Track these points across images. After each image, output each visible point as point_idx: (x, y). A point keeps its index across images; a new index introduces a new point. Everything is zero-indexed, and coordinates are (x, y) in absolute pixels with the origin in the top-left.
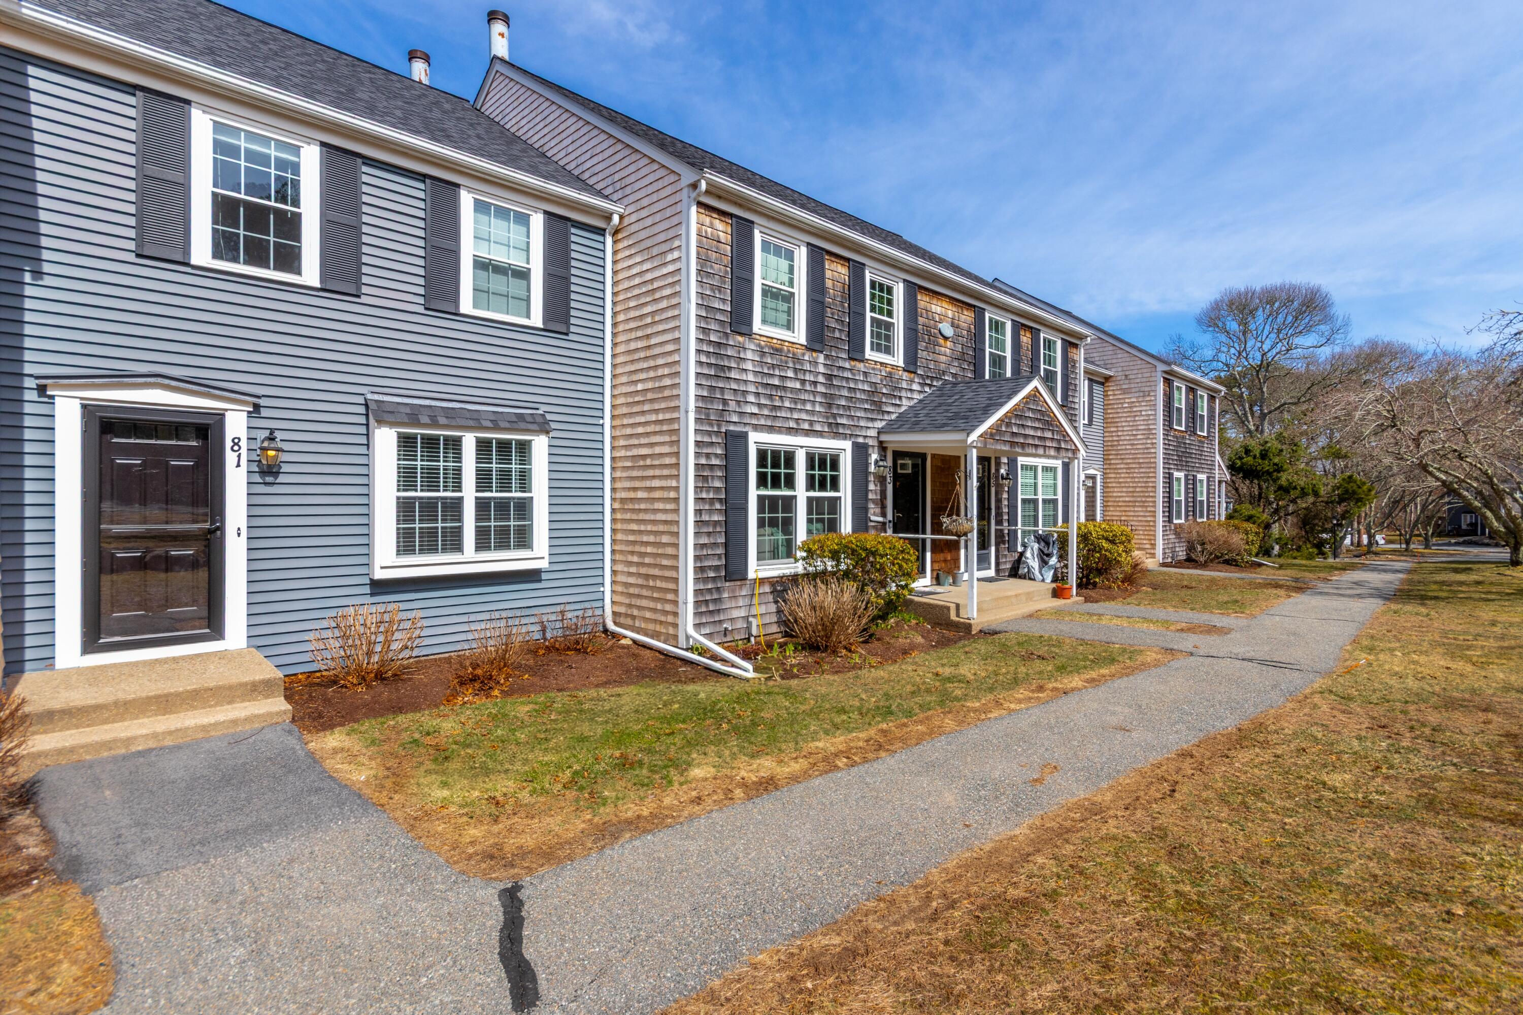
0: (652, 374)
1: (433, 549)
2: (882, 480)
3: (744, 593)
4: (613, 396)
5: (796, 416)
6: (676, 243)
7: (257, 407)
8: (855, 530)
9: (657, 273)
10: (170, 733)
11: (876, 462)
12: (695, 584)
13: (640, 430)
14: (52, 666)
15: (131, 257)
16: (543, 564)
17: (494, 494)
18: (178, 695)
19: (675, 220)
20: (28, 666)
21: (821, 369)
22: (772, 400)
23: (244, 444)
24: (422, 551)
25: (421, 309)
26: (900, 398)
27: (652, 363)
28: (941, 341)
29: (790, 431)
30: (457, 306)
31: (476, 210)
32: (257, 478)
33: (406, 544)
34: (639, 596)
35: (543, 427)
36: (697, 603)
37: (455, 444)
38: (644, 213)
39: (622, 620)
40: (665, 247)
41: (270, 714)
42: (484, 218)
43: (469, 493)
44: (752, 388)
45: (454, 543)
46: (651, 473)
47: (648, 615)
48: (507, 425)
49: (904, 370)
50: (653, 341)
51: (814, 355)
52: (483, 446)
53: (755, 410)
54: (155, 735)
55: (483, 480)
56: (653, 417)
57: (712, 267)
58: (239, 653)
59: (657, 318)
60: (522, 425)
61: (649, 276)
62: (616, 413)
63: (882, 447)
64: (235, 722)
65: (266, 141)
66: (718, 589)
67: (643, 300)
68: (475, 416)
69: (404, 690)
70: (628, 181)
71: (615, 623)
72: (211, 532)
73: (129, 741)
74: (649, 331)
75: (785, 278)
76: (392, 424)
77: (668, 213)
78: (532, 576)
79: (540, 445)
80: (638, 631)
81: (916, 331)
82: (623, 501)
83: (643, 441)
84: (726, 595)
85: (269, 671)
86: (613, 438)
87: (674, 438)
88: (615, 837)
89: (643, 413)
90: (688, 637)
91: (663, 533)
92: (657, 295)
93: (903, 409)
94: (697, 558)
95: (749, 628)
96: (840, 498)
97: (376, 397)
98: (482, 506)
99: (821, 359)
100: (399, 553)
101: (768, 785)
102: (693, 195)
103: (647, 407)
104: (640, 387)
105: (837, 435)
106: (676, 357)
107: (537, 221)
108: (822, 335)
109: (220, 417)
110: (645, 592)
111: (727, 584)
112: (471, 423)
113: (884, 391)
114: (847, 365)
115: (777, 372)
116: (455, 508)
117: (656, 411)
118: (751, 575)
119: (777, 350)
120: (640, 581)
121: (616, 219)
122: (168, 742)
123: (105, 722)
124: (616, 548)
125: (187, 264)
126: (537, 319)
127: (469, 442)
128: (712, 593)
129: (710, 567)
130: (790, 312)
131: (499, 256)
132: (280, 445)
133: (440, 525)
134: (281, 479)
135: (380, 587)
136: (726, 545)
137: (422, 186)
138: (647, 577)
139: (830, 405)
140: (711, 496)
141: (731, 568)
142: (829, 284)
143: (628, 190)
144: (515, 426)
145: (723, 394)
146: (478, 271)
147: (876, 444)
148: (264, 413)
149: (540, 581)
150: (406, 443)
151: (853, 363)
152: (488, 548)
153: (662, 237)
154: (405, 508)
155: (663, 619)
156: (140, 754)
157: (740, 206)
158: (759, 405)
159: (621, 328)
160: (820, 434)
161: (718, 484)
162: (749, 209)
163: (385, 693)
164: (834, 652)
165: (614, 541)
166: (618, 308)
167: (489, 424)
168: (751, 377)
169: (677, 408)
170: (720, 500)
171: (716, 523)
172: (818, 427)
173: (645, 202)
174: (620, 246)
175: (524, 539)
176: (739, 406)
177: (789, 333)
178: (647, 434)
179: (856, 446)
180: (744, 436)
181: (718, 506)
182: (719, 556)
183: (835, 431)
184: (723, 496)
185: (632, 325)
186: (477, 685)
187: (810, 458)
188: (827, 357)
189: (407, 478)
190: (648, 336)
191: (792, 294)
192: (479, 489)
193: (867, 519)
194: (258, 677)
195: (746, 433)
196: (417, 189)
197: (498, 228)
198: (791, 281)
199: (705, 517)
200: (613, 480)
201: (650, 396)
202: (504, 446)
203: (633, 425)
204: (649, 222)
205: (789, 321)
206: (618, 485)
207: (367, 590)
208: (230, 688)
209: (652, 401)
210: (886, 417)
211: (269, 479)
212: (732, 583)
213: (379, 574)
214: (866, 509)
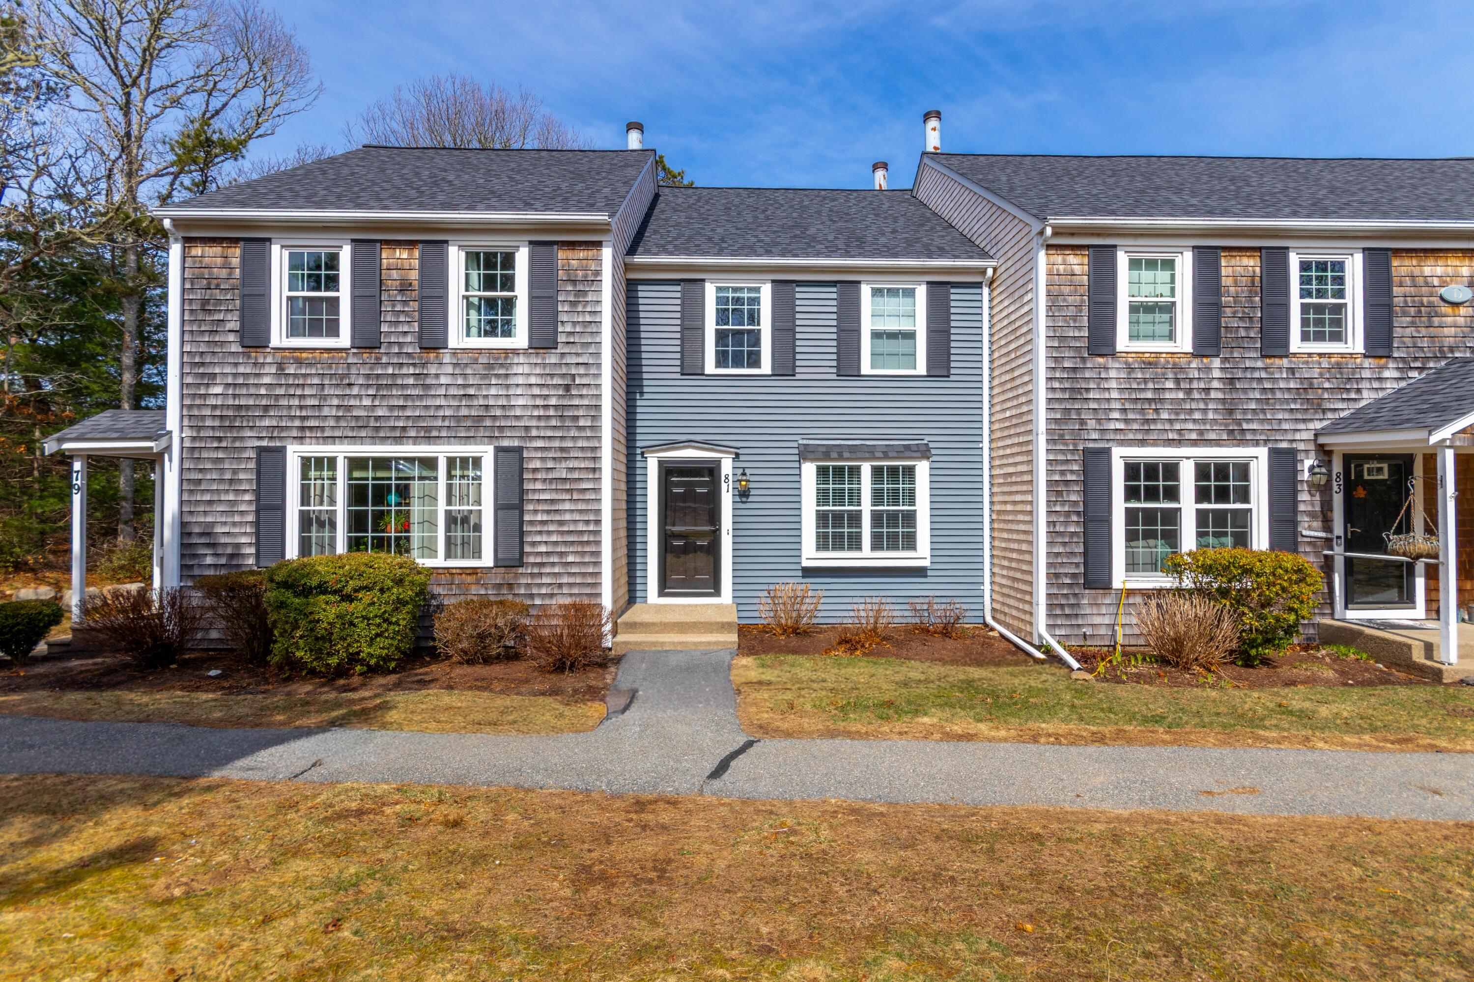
0: (1015, 403)
1: (895, 548)
2: (1325, 490)
3: (1108, 601)
4: (991, 423)
5: (1178, 426)
6: (1030, 286)
7: (737, 455)
8: (1274, 544)
9: (1018, 314)
10: (680, 643)
11: (1312, 468)
12: (1047, 588)
13: (1008, 451)
14: (646, 602)
15: (678, 376)
16: (926, 563)
17: (886, 508)
18: (687, 623)
19: (1028, 267)
20: (638, 600)
21: (1217, 374)
22: (1144, 414)
23: (730, 478)
24: (888, 549)
25: (834, 377)
26: (1359, 391)
27: (1015, 393)
28: (1448, 310)
29: (1169, 443)
30: (859, 369)
31: (873, 296)
32: (738, 499)
33: (822, 543)
34: (1009, 596)
35: (924, 453)
36: (1050, 606)
37: (855, 472)
38: (1010, 263)
39: (998, 616)
40: (1022, 291)
41: (726, 642)
42: (879, 299)
43: (866, 507)
44: (1117, 405)
45: (855, 543)
46: (1015, 488)
47: (1014, 613)
48: (895, 454)
49: (1365, 356)
50: (1016, 373)
51: (1205, 360)
52: (877, 472)
53: (1121, 426)
54: (673, 643)
55: (877, 497)
56: (1016, 440)
57: (1065, 300)
58: (727, 606)
59: (1018, 354)
60: (907, 454)
61: (1013, 317)
62: (993, 437)
63: (1324, 453)
64: (709, 643)
65: (741, 289)
66: (1075, 595)
67: (1009, 339)
68: (872, 449)
69: (806, 641)
70: (999, 237)
71: (994, 618)
72: (714, 532)
73: (663, 644)
74: (1013, 365)
75: (1166, 290)
76: (812, 460)
77: (1025, 260)
78: (920, 572)
79: (922, 469)
80: (1007, 626)
81: (1389, 306)
82: (999, 512)
83: (1011, 461)
84: (1085, 601)
85: (733, 617)
86: (992, 458)
87: (1030, 458)
88: (837, 736)
89: (1010, 436)
90: (1040, 637)
91: (1023, 541)
92: (1018, 334)
93: (1363, 403)
94: (1049, 565)
95: (1114, 635)
96: (1250, 510)
97: (805, 442)
98: (877, 518)
99: (1216, 363)
100: (818, 549)
101: (969, 737)
102: (1040, 242)
103: (1012, 432)
104: (1008, 414)
105: (1242, 442)
106: (1030, 387)
107: (921, 292)
108: (1219, 337)
109: (718, 463)
110: (1012, 593)
111: (1087, 591)
112: (867, 455)
113: (1327, 385)
114: (1259, 364)
115: (1150, 385)
116: (855, 519)
117: (1018, 434)
118: (1117, 583)
119: (1150, 363)
120: (1009, 583)
121: (990, 272)
122: (679, 648)
123: (656, 632)
124: (995, 553)
125: (703, 374)
126: (921, 368)
127: (866, 469)
128: (1068, 599)
129: (1066, 575)
130: (1172, 322)
131: (892, 326)
132: (748, 478)
133: (885, 530)
134: (751, 499)
135: (809, 572)
136: (1085, 554)
137: (835, 290)
138: (1014, 579)
139: (1231, 411)
140: (1066, 509)
141: (1090, 577)
142: (1225, 281)
143: (1000, 245)
144: (901, 455)
145: (1079, 414)
146: (875, 340)
147: (1312, 447)
148: (742, 458)
149: (926, 576)
150: (822, 472)
151: (1268, 361)
152: (882, 549)
153: (1021, 282)
154: (822, 518)
155: (1023, 617)
156: (666, 651)
157: (1099, 235)
158: (1126, 421)
159: (996, 364)
160: (1217, 443)
161: (1074, 498)
162: (1110, 235)
163: (794, 641)
164: (1187, 668)
165: (992, 548)
166: (994, 348)
167: (881, 455)
168: (1115, 395)
169: (1030, 432)
170: (1078, 513)
171: (1073, 534)
172: (1212, 436)
173: (1010, 254)
174: (995, 293)
175: (910, 542)
176: (1100, 424)
177: (1171, 344)
178: (1013, 455)
179: (1274, 453)
180: (1107, 452)
181: (1075, 518)
182: (1077, 565)
183: (1238, 437)
184: (1081, 509)
185: (1003, 360)
186: (848, 646)
187: (1202, 471)
188: (1225, 360)
189: (822, 497)
190: (1013, 370)
191: (1174, 304)
192: (874, 504)
193: (1295, 533)
194: (725, 620)
195: (1109, 449)
196: (832, 293)
197: (890, 304)
198: (1173, 290)
199: (1059, 528)
200: (992, 495)
201: (1014, 421)
202: (893, 471)
203: (1004, 447)
204: (1012, 270)
205: (1171, 331)
206: (996, 499)
207: (800, 573)
208: (711, 624)
209: (1015, 425)
210: (1330, 415)
211: (744, 499)
212: (1093, 591)
213: (805, 563)
214: (1295, 523)
